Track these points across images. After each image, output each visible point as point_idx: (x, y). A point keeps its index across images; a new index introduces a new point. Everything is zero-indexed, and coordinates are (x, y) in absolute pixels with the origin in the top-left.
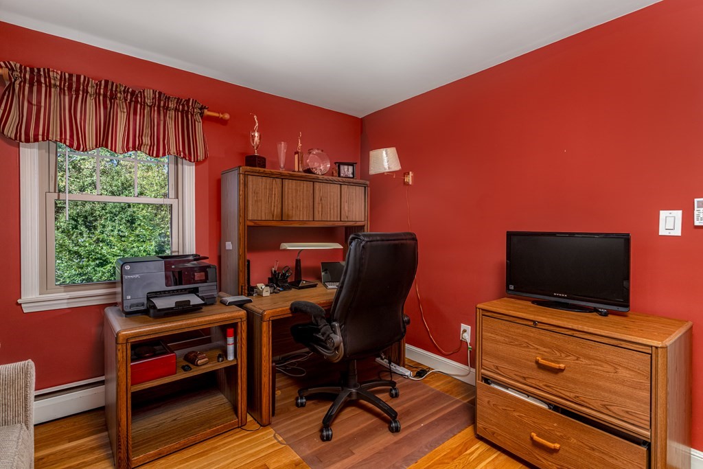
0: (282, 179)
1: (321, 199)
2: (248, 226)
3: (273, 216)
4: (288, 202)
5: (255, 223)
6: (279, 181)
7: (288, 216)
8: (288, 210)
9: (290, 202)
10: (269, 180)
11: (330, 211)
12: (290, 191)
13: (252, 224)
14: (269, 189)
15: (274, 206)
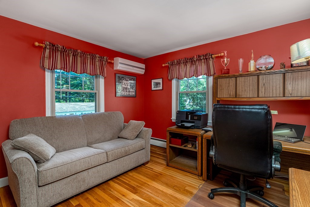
0: (236, 77)
1: (264, 85)
2: (217, 100)
3: (230, 95)
4: (239, 88)
5: (220, 99)
6: (234, 79)
7: (239, 95)
8: (239, 92)
9: (240, 88)
10: (228, 79)
11: (273, 91)
12: (240, 83)
13: (219, 99)
14: (228, 83)
15: (231, 91)
